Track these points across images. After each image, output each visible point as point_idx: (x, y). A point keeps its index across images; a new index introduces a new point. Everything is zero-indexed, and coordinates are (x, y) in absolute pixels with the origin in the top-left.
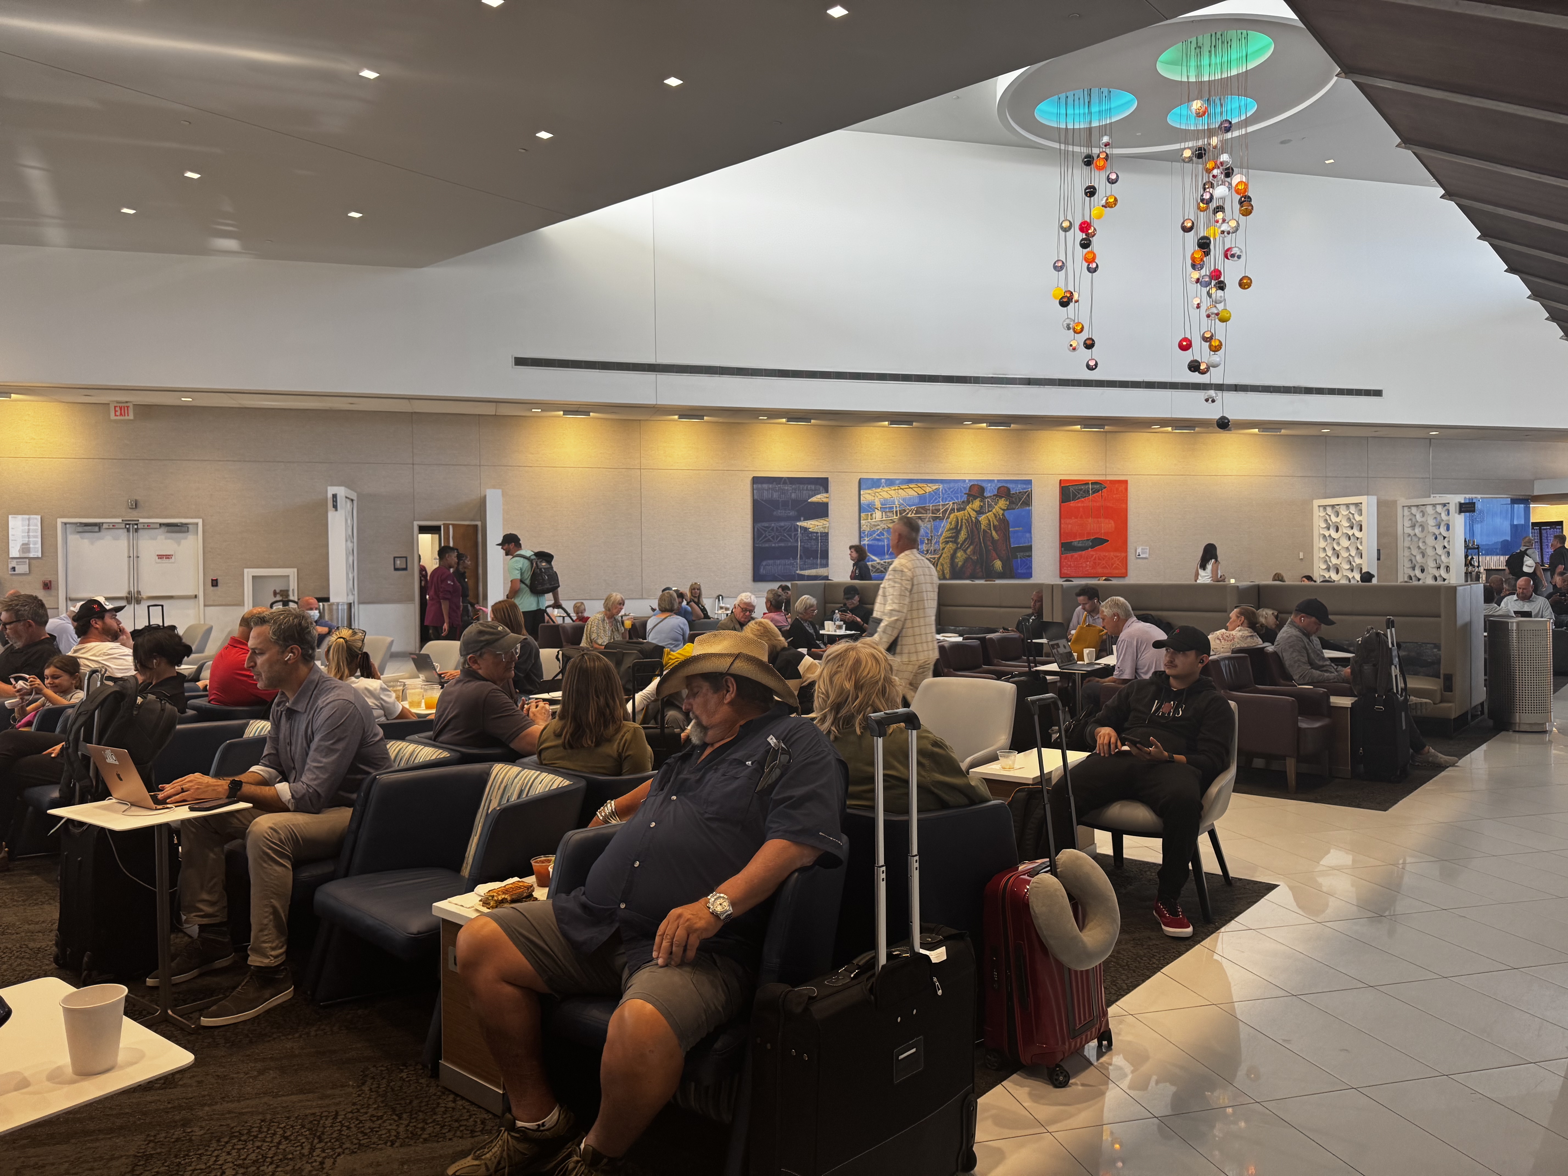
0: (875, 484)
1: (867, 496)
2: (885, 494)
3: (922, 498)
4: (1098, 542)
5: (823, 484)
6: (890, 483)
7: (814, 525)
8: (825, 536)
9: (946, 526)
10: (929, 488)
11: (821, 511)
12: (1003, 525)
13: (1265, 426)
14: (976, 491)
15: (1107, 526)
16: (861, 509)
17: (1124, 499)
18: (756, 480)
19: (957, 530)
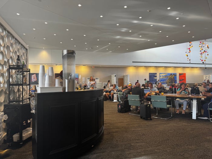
0: (161, 74)
1: (160, 75)
2: (162, 75)
3: (166, 75)
4: (183, 80)
5: (156, 74)
6: (163, 73)
7: (155, 78)
8: (156, 79)
9: (168, 78)
10: (167, 74)
11: (156, 76)
12: (174, 78)
13: (200, 68)
14: (171, 74)
15: (184, 78)
16: (160, 76)
17: (185, 75)
18: (149, 73)
19: (169, 79)
